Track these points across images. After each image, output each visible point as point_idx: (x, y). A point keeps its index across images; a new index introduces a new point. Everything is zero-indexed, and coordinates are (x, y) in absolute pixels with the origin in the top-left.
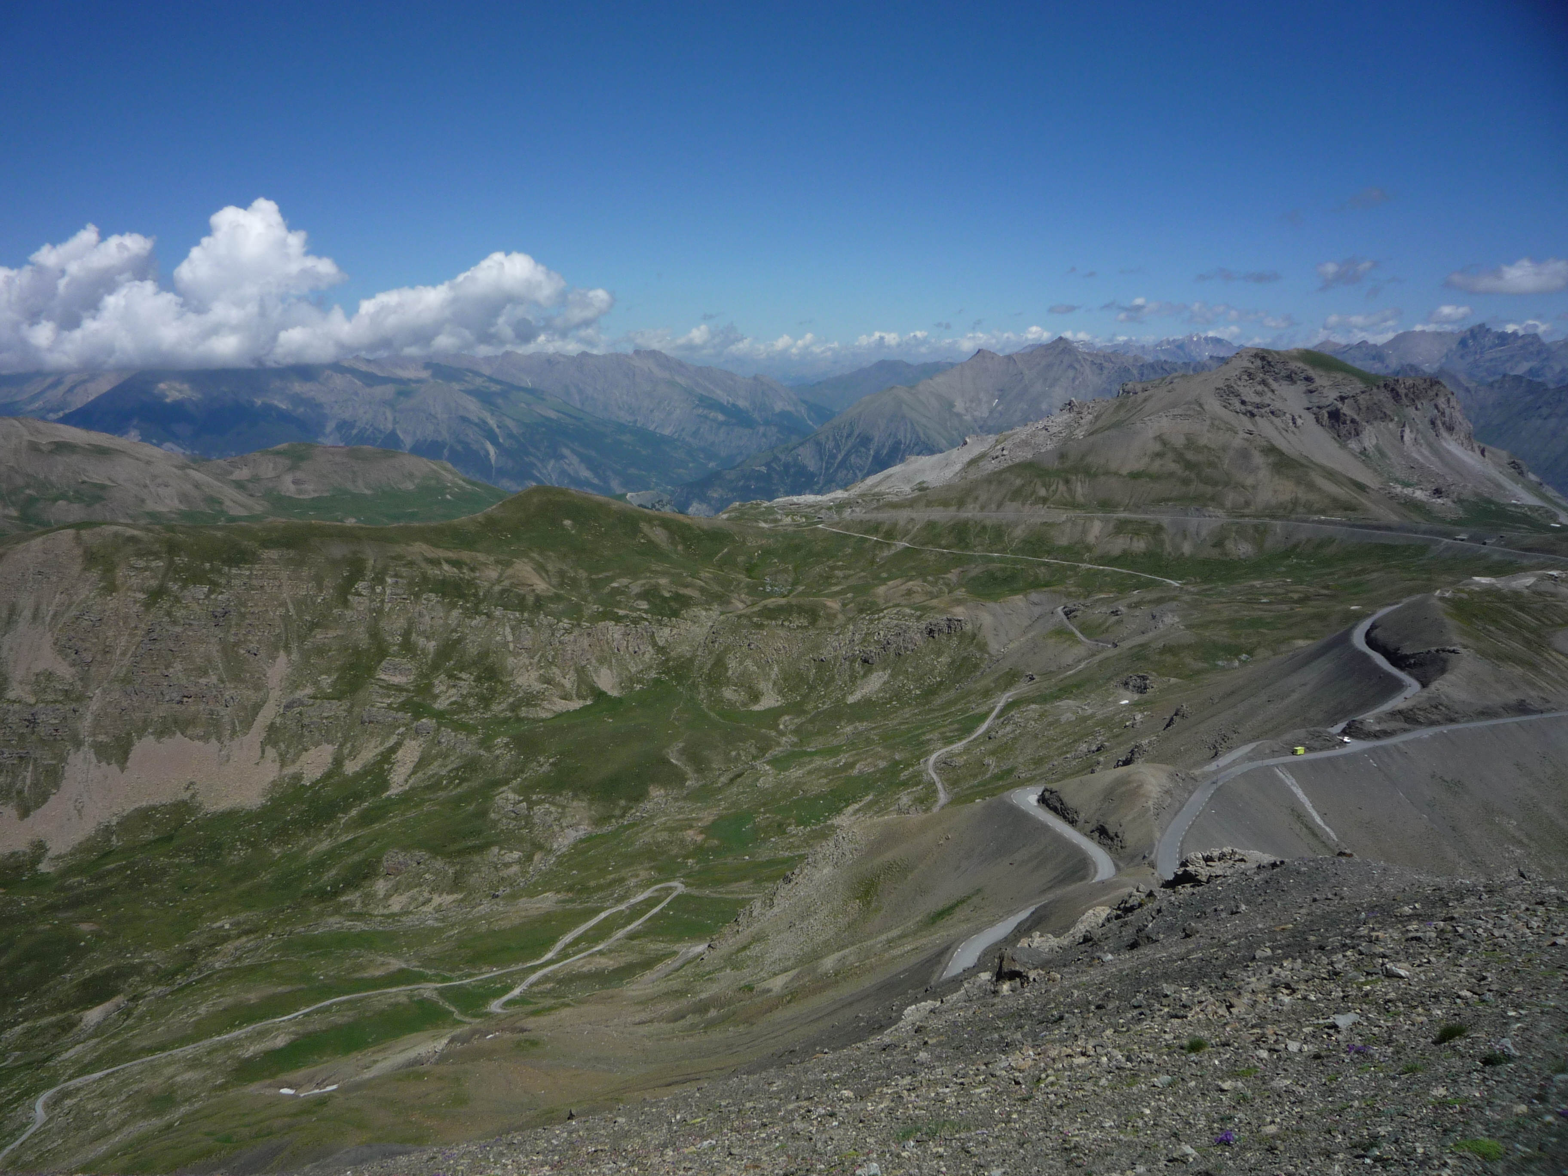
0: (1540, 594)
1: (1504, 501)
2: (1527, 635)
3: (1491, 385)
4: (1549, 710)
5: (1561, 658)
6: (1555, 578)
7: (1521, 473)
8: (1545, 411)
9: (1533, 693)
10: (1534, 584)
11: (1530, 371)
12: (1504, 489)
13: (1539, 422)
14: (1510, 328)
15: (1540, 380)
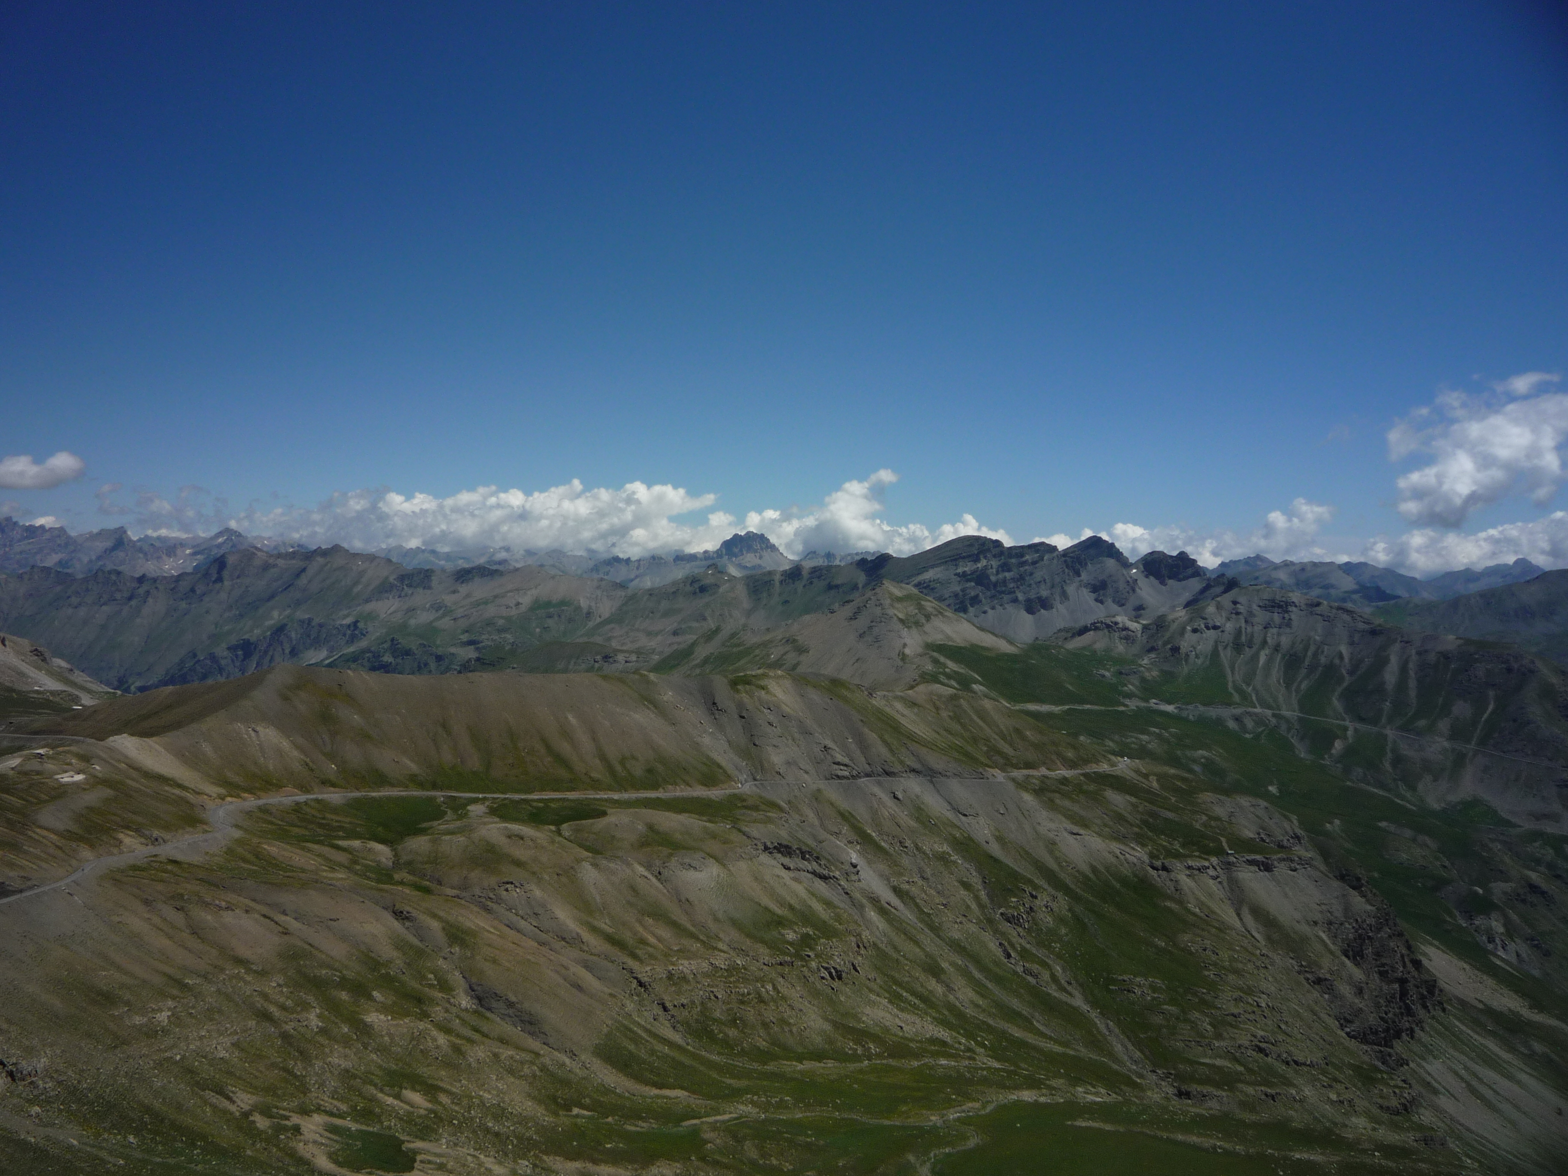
0: (26, 773)
1: (25, 688)
2: (10, 815)
3: (20, 577)
4: (31, 888)
5: (45, 833)
6: (40, 756)
7: (44, 660)
8: (74, 600)
9: (12, 874)
10: (20, 765)
11: (60, 562)
12: (28, 677)
13: (70, 611)
14: (40, 521)
15: (69, 571)
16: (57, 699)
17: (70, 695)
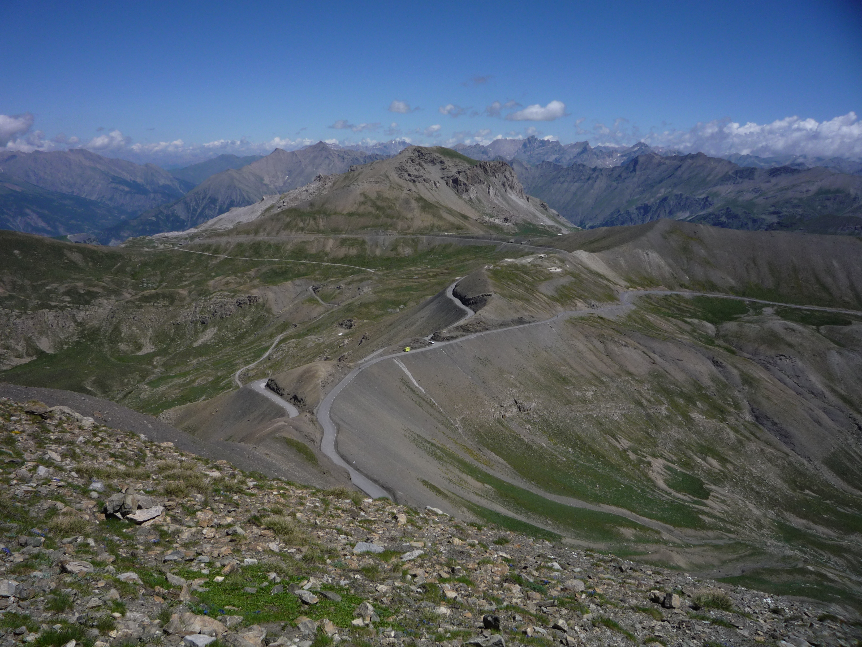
0: (535, 266)
1: (537, 223)
2: (527, 286)
3: (537, 166)
4: (534, 321)
5: (542, 296)
6: (542, 257)
7: (546, 210)
8: (562, 180)
9: (526, 314)
10: (532, 261)
11: (556, 159)
12: (538, 218)
13: (559, 185)
14: (546, 138)
15: (560, 164)
16: (551, 230)
17: (557, 228)
